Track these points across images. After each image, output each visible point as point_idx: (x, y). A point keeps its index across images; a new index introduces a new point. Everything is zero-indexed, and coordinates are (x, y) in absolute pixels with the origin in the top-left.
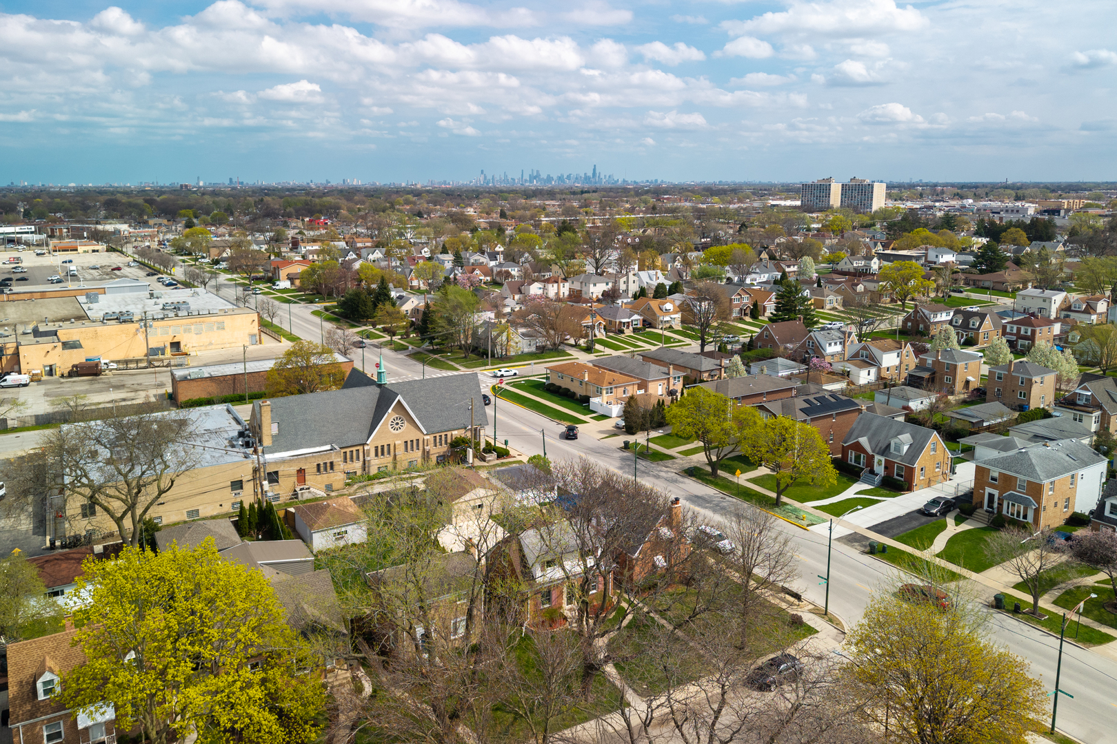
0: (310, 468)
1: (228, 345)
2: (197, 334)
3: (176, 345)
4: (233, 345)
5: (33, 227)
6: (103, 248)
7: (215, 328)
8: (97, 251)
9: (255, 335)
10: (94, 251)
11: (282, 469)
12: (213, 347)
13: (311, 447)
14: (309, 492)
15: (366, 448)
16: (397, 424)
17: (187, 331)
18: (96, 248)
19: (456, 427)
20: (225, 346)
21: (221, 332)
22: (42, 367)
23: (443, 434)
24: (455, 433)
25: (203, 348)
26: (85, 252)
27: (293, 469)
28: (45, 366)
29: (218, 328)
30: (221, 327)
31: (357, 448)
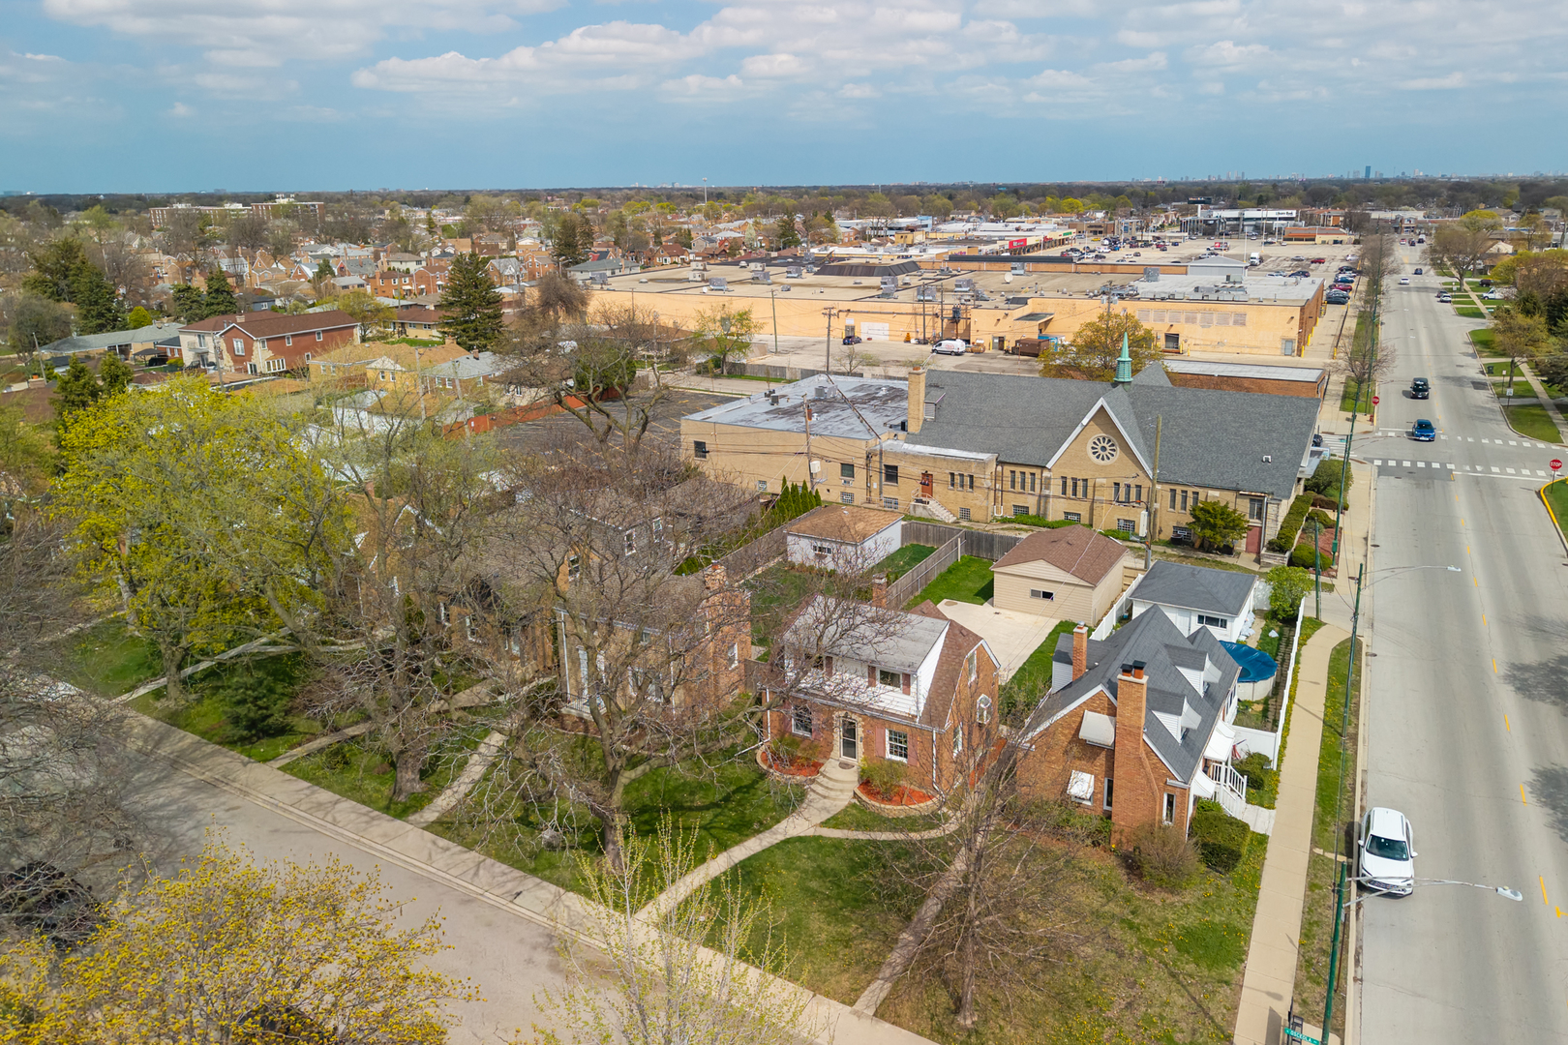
0: (940, 474)
1: (1247, 350)
2: (1203, 327)
3: (1173, 338)
4: (1255, 351)
5: (1294, 212)
6: (1350, 239)
7: (1231, 323)
8: (1341, 242)
9: (1291, 341)
10: (1335, 242)
11: (904, 468)
12: (1225, 349)
13: (965, 450)
14: (924, 508)
15: (1046, 474)
16: (1104, 449)
17: (1191, 320)
18: (1340, 238)
19: (1218, 485)
20: (1243, 350)
21: (1239, 328)
22: (990, 337)
23: (1190, 490)
24: (1214, 494)
25: (1209, 348)
26: (1324, 242)
27: (918, 471)
28: (994, 338)
29: (1236, 323)
30: (1240, 321)
31: (1034, 470)
